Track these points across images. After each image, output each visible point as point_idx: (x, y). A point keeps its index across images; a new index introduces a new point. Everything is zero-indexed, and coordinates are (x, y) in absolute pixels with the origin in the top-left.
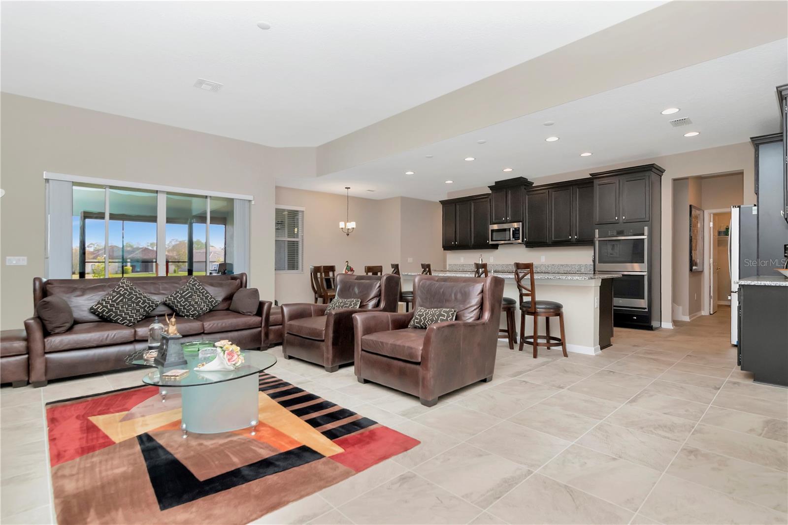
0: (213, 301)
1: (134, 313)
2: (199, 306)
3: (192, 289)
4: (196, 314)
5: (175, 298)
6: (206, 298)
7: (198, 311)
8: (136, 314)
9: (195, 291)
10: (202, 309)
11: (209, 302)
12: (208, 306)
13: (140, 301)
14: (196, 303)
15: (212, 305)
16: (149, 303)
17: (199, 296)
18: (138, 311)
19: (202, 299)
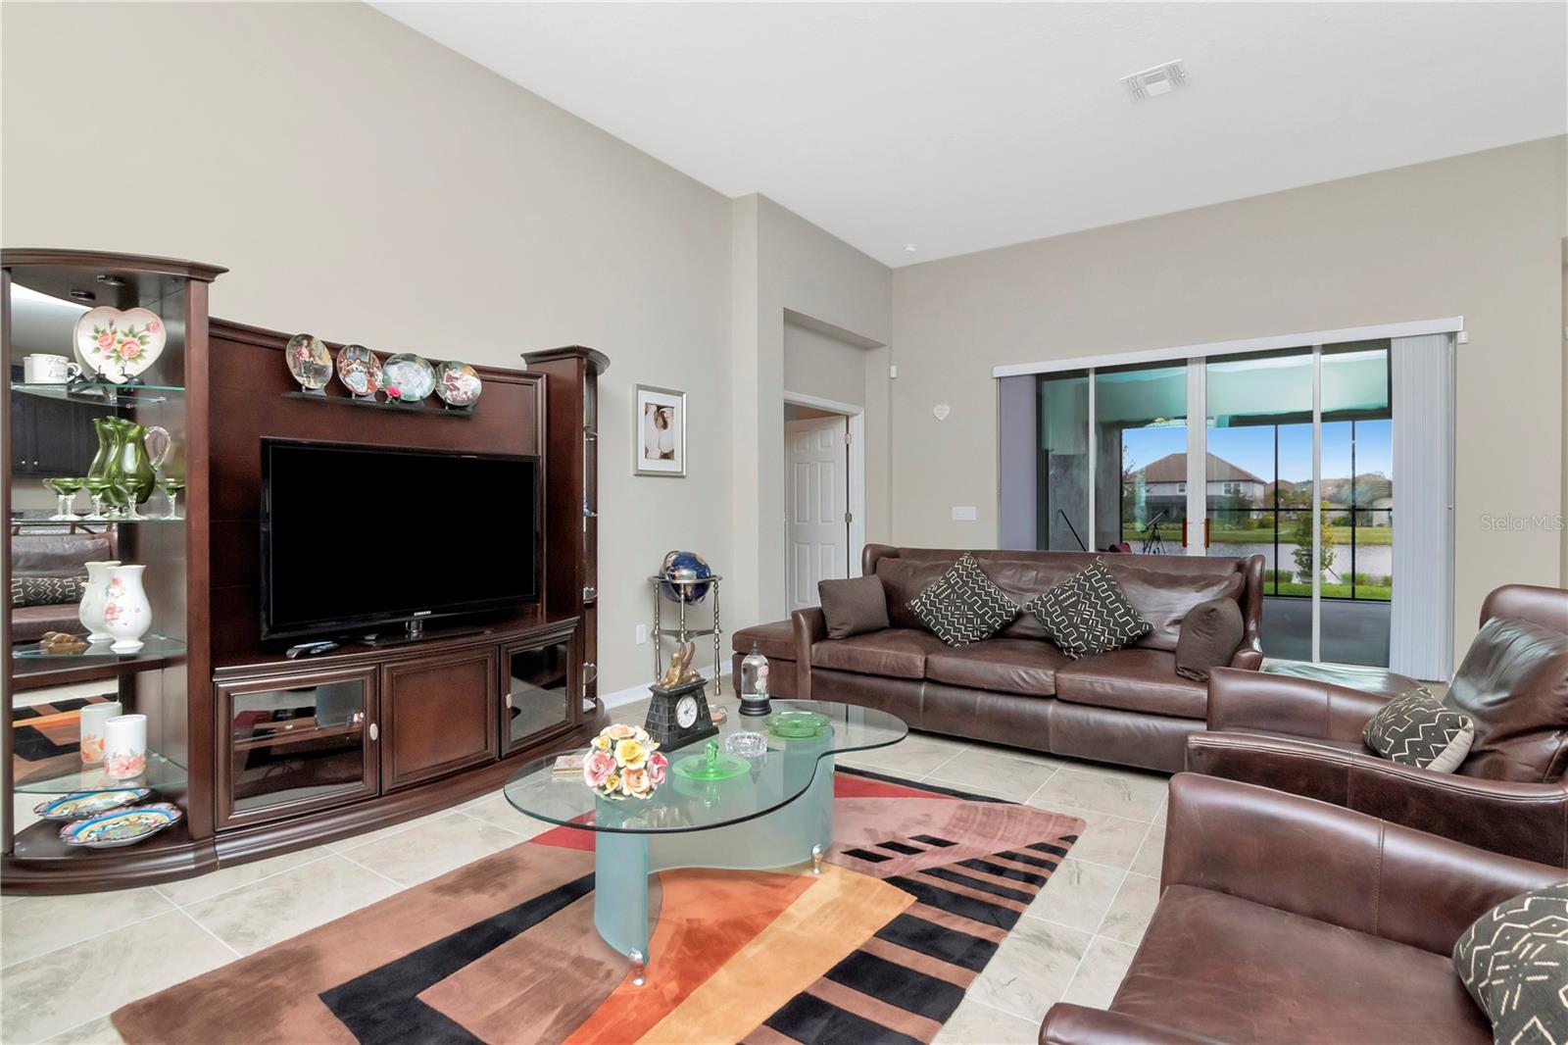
0: (1127, 623)
1: (962, 624)
2: (1090, 629)
3: (1082, 587)
4: (1081, 647)
5: (1044, 605)
6: (1111, 613)
7: (1087, 642)
8: (966, 627)
9: (1085, 594)
10: (1096, 638)
11: (1116, 623)
12: (1112, 632)
13: (976, 602)
14: (1085, 621)
15: (1123, 633)
16: (993, 609)
17: (1093, 605)
18: (970, 621)
19: (1099, 614)
